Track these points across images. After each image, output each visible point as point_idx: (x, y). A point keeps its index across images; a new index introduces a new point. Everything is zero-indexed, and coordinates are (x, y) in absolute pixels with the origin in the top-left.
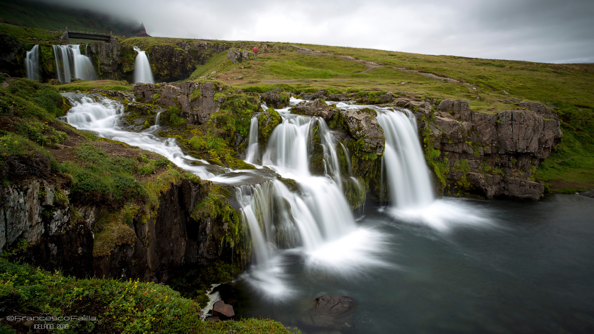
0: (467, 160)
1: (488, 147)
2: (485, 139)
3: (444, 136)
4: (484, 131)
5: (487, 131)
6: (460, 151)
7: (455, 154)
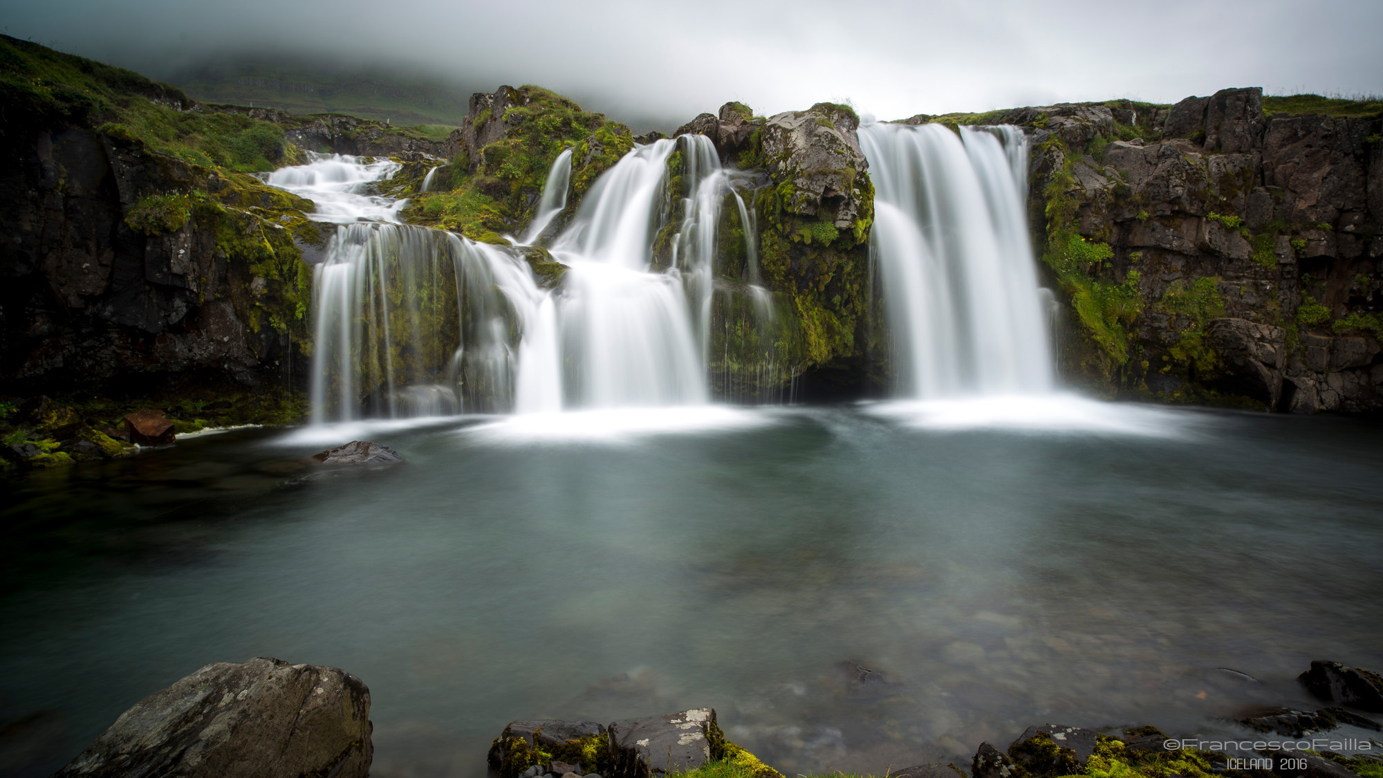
0: (1216, 280)
1: (1313, 235)
2: (1302, 205)
3: (1120, 194)
4: (1303, 177)
5: (1316, 175)
6: (1189, 245)
7: (1169, 258)
